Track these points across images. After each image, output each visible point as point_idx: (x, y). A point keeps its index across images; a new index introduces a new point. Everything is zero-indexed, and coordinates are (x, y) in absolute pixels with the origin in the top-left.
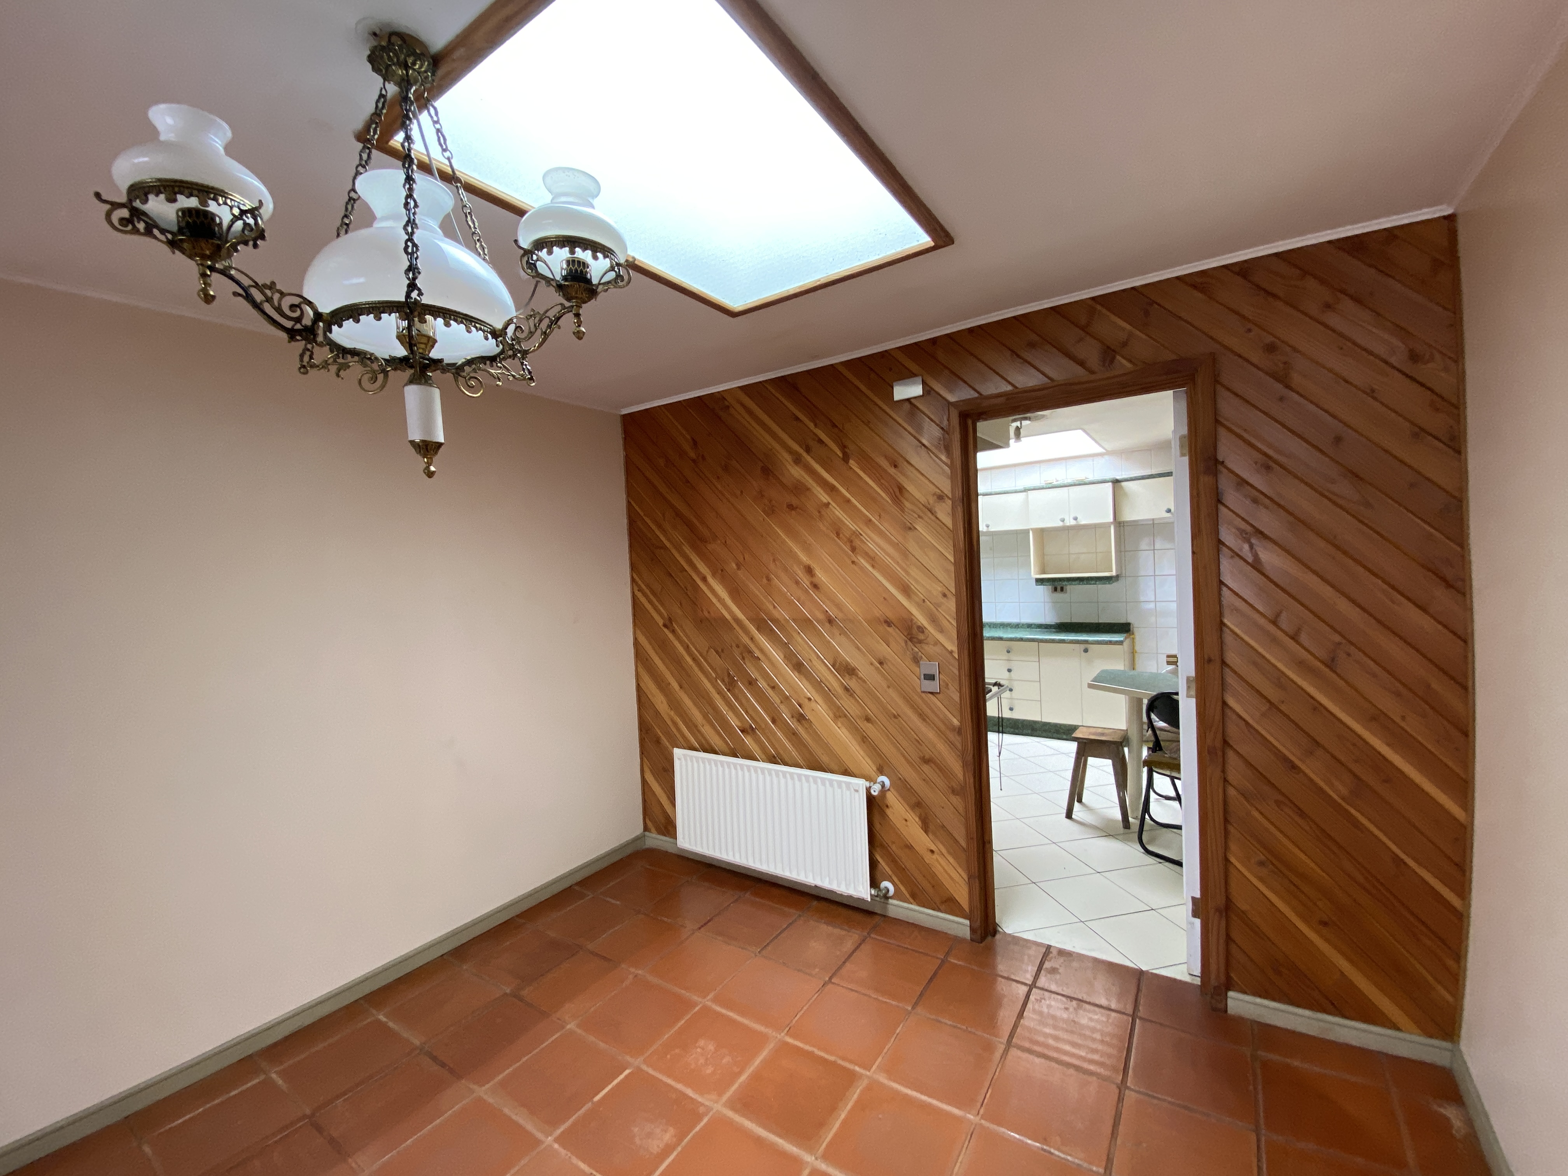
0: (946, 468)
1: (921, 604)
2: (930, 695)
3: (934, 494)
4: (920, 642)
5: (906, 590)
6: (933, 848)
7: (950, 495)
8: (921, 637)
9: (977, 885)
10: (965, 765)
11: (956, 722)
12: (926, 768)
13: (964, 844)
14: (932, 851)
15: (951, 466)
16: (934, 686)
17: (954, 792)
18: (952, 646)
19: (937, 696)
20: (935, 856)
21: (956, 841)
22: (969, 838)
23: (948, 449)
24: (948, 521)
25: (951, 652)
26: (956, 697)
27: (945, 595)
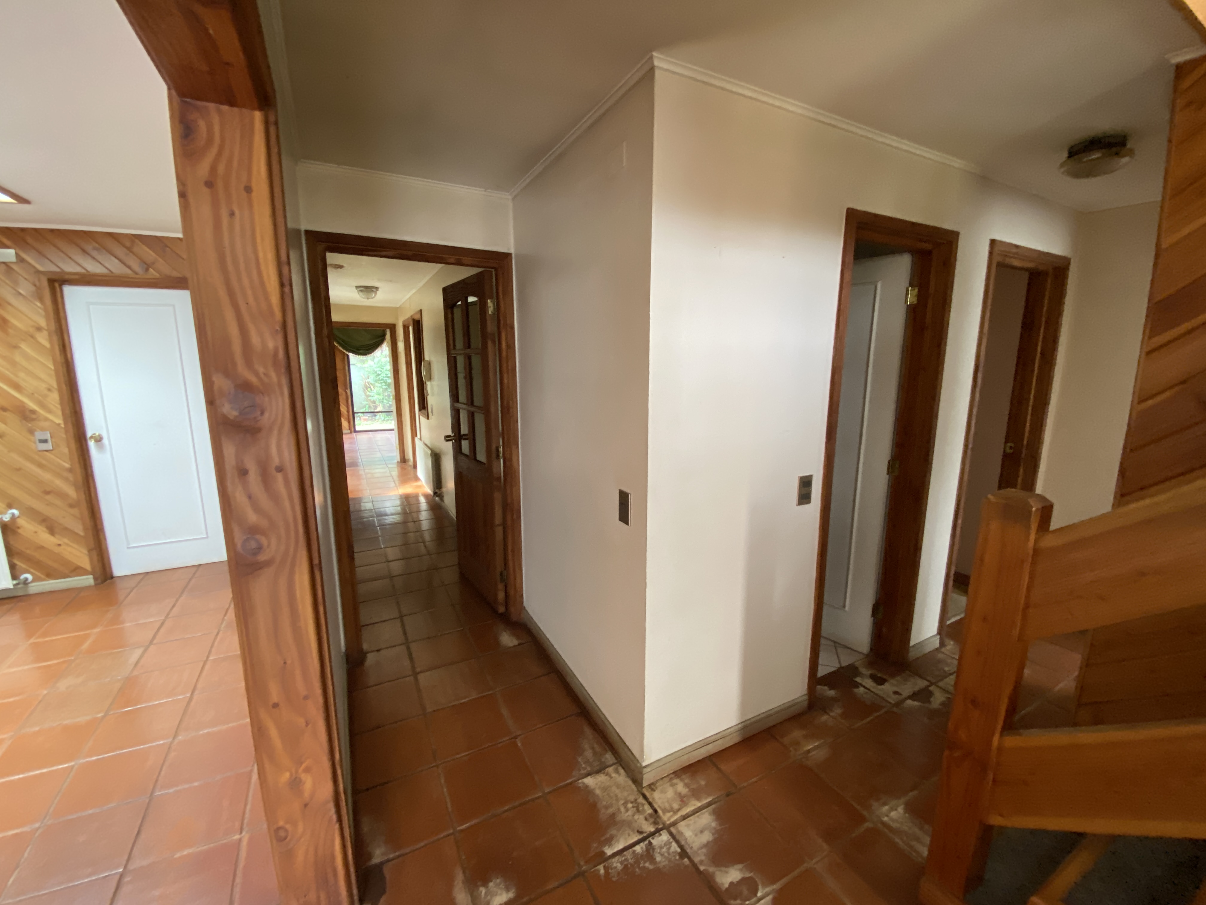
0: (41, 311)
1: (31, 396)
2: (46, 453)
3: (33, 326)
4: (33, 420)
5: (17, 387)
6: (59, 542)
7: (46, 328)
8: (34, 416)
9: (95, 554)
10: (77, 489)
11: (67, 465)
12: (48, 497)
13: (82, 534)
14: (59, 545)
15: (45, 310)
16: (49, 446)
17: (71, 506)
18: (59, 421)
19: (52, 452)
20: (62, 547)
21: (77, 534)
22: (85, 529)
23: (41, 299)
24: (47, 344)
25: (59, 424)
26: (66, 450)
27: (49, 390)
